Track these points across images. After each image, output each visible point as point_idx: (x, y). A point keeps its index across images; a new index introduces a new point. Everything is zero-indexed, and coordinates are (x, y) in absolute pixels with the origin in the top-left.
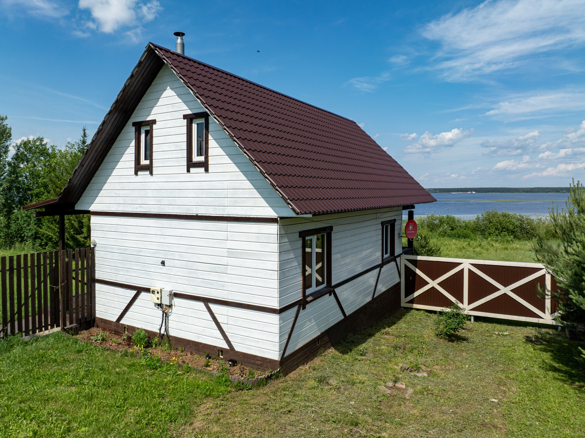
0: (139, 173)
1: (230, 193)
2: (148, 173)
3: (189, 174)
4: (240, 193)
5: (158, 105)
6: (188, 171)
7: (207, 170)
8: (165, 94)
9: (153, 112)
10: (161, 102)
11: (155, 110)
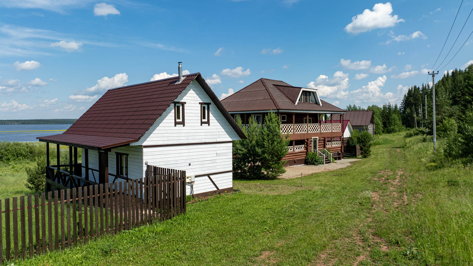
0: (177, 125)
1: (217, 133)
2: (182, 125)
3: (201, 126)
4: (221, 133)
5: (186, 96)
6: (201, 125)
7: (209, 125)
8: (190, 92)
9: (184, 98)
10: (188, 95)
11: (185, 98)
